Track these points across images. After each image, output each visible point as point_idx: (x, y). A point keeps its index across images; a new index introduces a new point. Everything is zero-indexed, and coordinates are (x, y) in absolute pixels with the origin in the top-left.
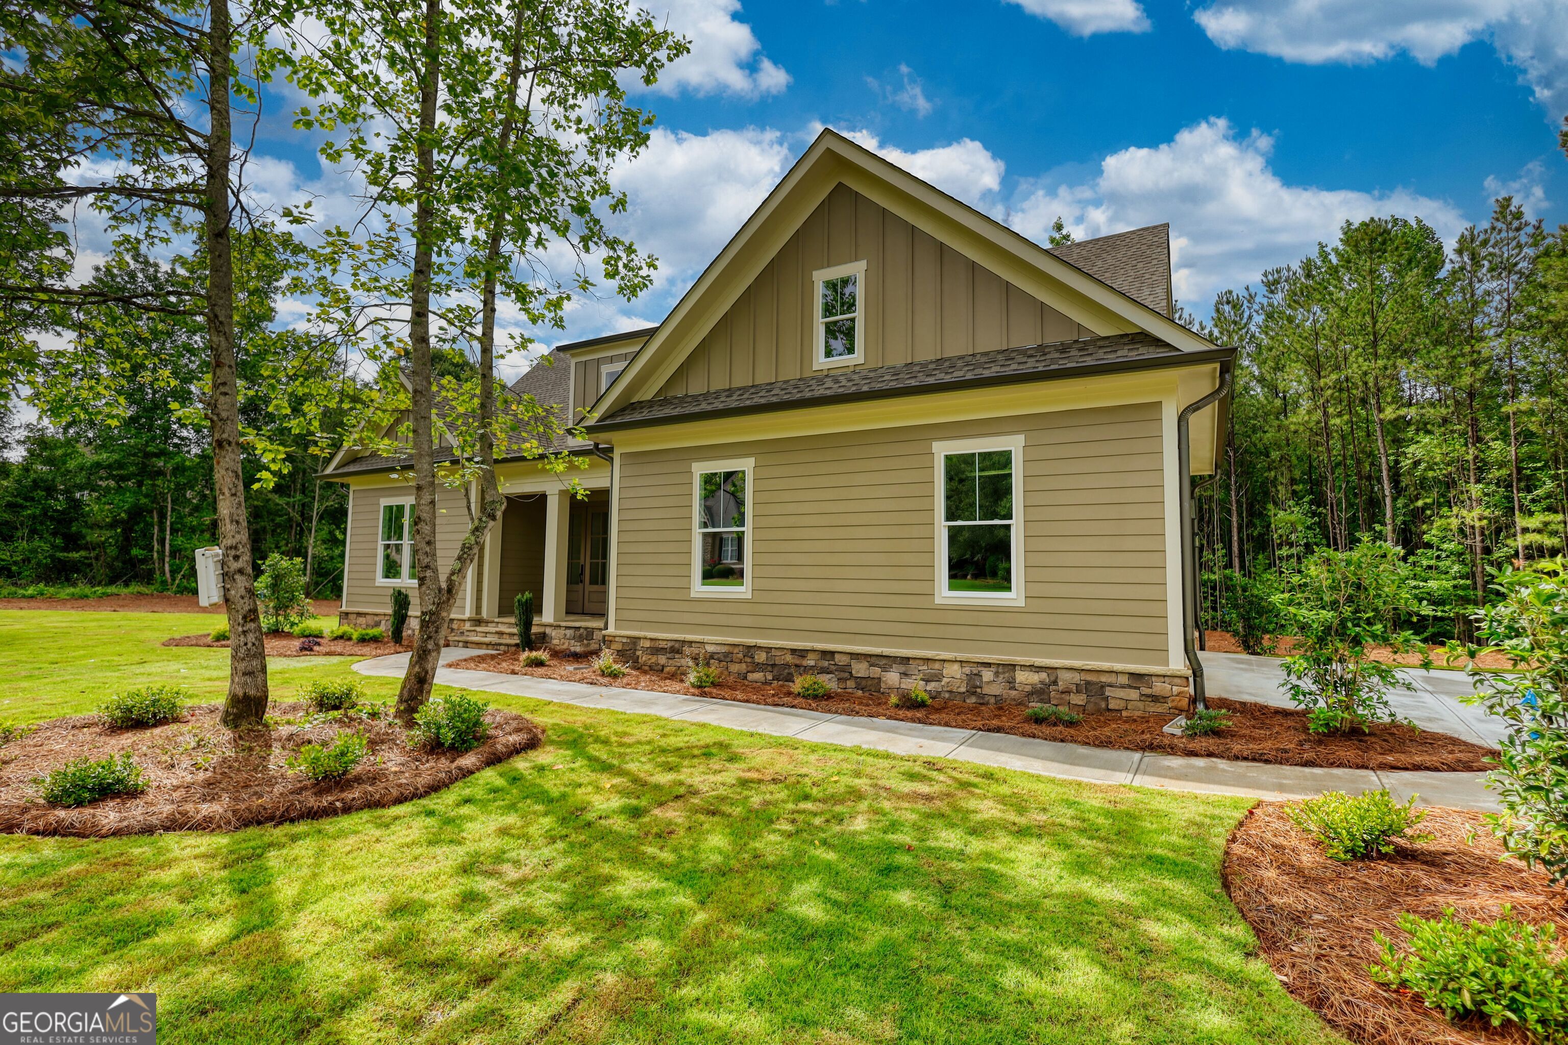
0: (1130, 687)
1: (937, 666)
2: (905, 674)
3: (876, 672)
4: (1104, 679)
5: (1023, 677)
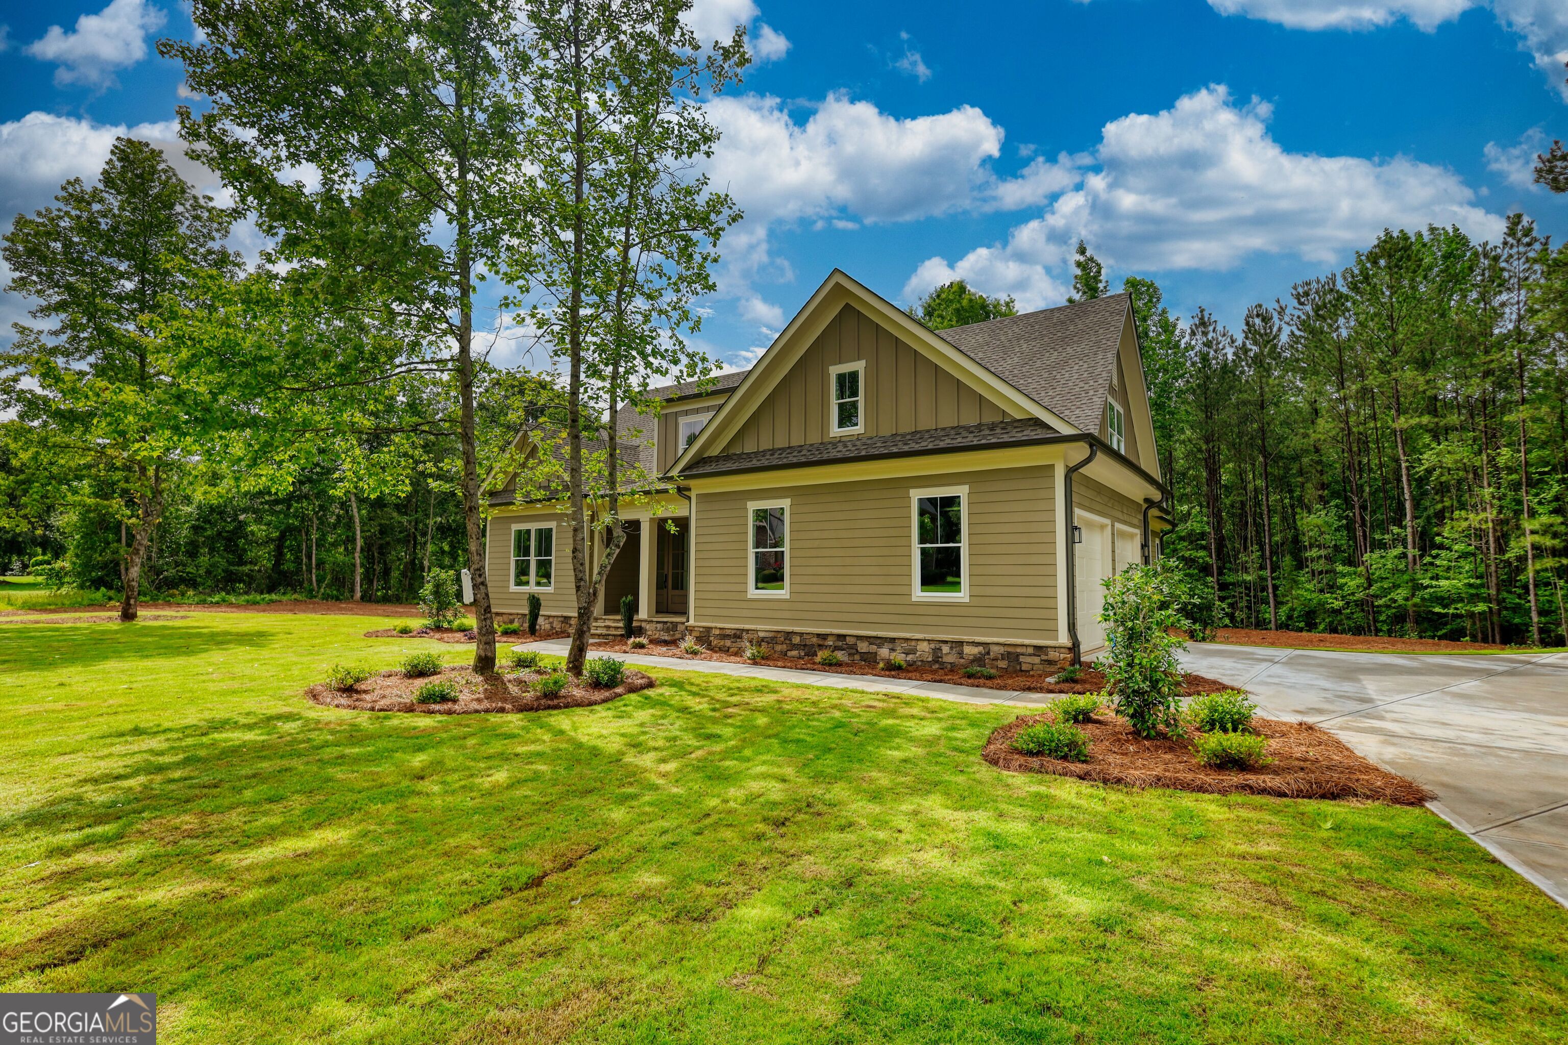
0: (1034, 655)
1: (913, 643)
2: (893, 650)
3: (874, 648)
4: (1019, 650)
5: (968, 650)
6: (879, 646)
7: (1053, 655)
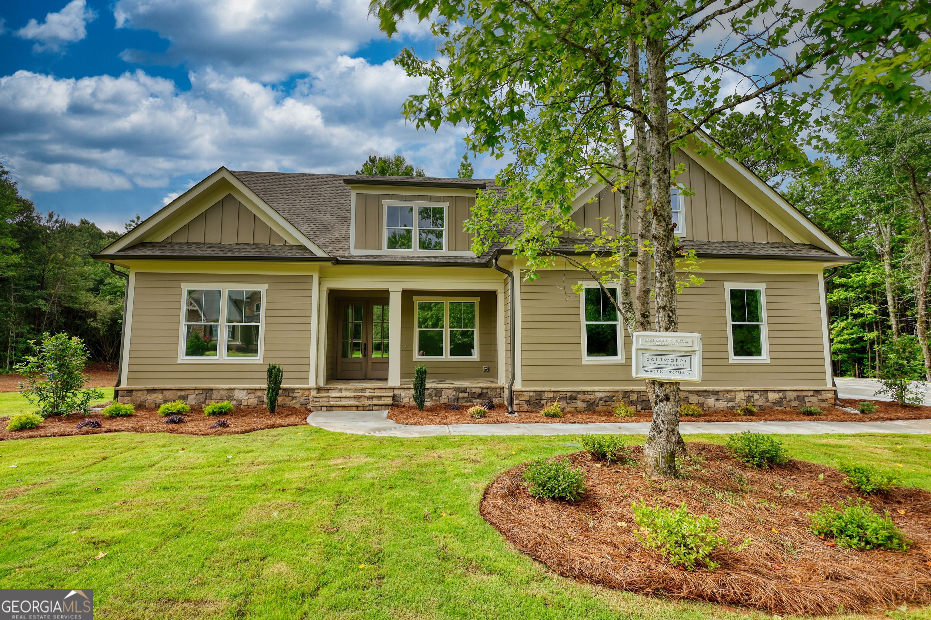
0: (814, 396)
1: (733, 394)
2: (717, 400)
3: (702, 399)
4: (804, 394)
5: (772, 396)
6: (707, 398)
7: (825, 395)
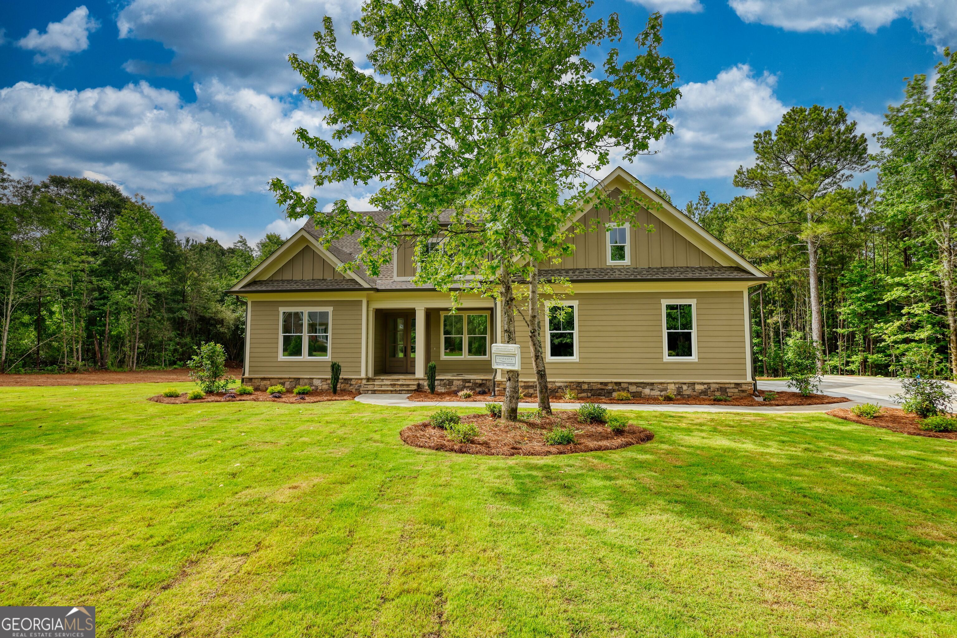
0: (735, 388)
1: (665, 385)
2: (652, 389)
3: (640, 389)
4: (726, 386)
5: (698, 387)
6: (643, 388)
7: (744, 387)
